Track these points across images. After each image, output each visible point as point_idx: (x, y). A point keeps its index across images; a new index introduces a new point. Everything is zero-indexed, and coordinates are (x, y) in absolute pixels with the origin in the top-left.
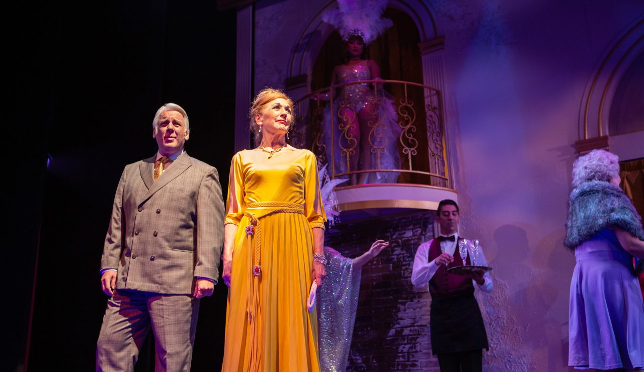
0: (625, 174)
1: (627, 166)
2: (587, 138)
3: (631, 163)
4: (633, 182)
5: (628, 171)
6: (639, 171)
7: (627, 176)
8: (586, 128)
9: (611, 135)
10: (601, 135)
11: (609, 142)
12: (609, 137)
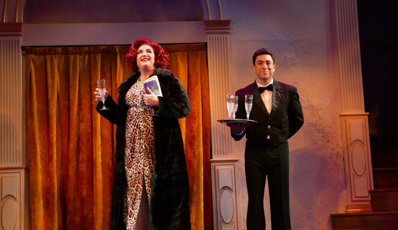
0: (31, 57)
1: (34, 50)
2: (4, 22)
3: (38, 49)
4: (37, 64)
5: (35, 54)
6: (43, 56)
7: (33, 59)
8: (5, 13)
9: (25, 22)
10: (17, 21)
11: (22, 28)
12: (23, 24)
